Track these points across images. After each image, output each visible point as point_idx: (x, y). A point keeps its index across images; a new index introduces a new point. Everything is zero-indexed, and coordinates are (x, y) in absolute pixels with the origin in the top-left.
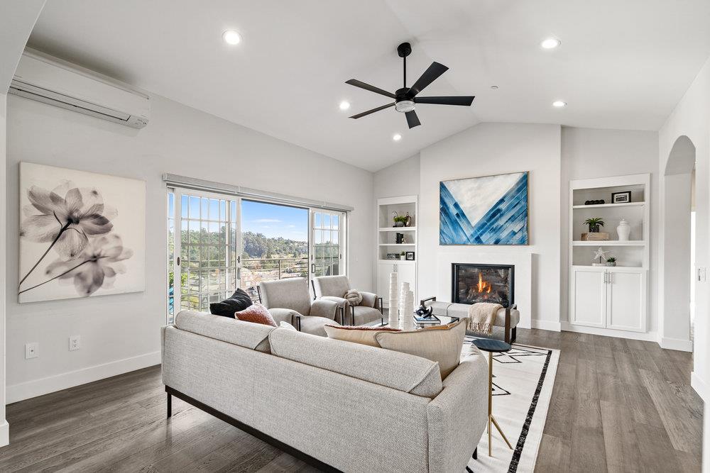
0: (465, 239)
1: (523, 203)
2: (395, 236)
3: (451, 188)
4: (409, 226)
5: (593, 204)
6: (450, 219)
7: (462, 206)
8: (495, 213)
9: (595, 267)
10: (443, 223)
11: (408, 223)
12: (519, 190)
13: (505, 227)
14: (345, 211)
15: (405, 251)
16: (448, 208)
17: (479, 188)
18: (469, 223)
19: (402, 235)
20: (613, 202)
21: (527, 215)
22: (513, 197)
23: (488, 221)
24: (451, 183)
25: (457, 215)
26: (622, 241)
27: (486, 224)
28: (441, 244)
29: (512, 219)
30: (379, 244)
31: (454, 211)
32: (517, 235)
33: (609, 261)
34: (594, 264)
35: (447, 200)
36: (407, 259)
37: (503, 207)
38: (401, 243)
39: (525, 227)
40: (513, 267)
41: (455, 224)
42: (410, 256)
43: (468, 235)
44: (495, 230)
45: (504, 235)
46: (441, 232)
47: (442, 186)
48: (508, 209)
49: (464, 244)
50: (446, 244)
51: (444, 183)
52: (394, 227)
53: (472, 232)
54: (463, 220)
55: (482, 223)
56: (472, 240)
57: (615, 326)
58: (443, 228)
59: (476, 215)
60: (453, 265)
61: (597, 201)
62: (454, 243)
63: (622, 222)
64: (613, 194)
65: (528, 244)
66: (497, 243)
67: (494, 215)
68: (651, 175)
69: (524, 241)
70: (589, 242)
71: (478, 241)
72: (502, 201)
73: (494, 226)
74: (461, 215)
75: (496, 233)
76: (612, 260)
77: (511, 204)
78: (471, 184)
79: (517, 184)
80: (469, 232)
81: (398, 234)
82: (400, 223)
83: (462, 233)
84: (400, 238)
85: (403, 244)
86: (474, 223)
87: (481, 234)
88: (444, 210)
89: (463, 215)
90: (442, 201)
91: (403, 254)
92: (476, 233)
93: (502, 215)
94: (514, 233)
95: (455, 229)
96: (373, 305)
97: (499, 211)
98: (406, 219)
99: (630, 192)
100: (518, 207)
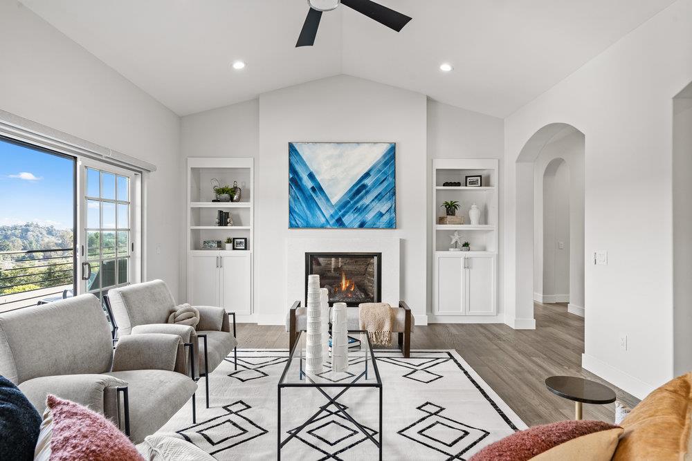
0: (323, 220)
1: (391, 179)
2: (216, 214)
3: (304, 152)
4: (238, 201)
5: (451, 186)
6: (303, 193)
7: (318, 178)
8: (359, 189)
9: (453, 252)
10: (294, 199)
11: (235, 197)
12: (386, 164)
13: (371, 206)
14: (140, 171)
15: (232, 237)
16: (301, 179)
17: (340, 156)
18: (328, 200)
19: (227, 214)
20: (466, 186)
21: (394, 194)
22: (380, 171)
23: (352, 198)
24: (304, 145)
25: (313, 189)
26: (474, 225)
27: (349, 202)
28: (291, 226)
29: (379, 198)
30: (190, 227)
31: (308, 184)
32: (384, 217)
33: (464, 246)
34: (452, 249)
35: (299, 168)
36: (234, 249)
37: (368, 182)
38: (226, 225)
39: (393, 208)
40: (379, 255)
41: (310, 201)
42: (239, 244)
43: (328, 216)
44: (359, 211)
45: (369, 216)
46: (291, 211)
47: (292, 149)
48: (375, 185)
49: (322, 227)
50: (298, 227)
51: (294, 144)
52: (213, 201)
53: (332, 212)
54: (320, 196)
55: (344, 200)
56: (332, 222)
57: (472, 312)
58: (293, 206)
59: (337, 192)
60: (307, 254)
61: (455, 183)
62: (308, 226)
63: (474, 206)
64: (467, 177)
65: (396, 228)
66: (362, 226)
67: (358, 192)
68: (499, 161)
69: (391, 225)
70: (449, 225)
71: (340, 223)
72: (367, 175)
73: (359, 205)
74: (318, 188)
75: (361, 213)
76: (466, 245)
77: (377, 180)
78: (330, 150)
79: (384, 156)
80: (328, 212)
81: (221, 212)
82: (226, 196)
83: (319, 212)
84: (223, 219)
85: (229, 227)
86: (334, 200)
87: (343, 215)
88: (295, 181)
89: (321, 189)
90: (292, 169)
91: (229, 241)
92: (336, 213)
93: (367, 192)
94: (381, 215)
95: (309, 208)
96: (220, 327)
97: (364, 186)
98: (234, 190)
99: (481, 176)
100: (385, 184)
